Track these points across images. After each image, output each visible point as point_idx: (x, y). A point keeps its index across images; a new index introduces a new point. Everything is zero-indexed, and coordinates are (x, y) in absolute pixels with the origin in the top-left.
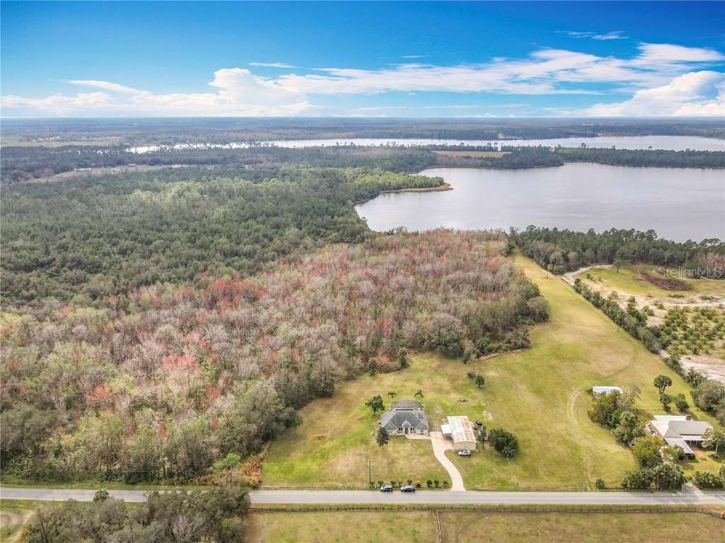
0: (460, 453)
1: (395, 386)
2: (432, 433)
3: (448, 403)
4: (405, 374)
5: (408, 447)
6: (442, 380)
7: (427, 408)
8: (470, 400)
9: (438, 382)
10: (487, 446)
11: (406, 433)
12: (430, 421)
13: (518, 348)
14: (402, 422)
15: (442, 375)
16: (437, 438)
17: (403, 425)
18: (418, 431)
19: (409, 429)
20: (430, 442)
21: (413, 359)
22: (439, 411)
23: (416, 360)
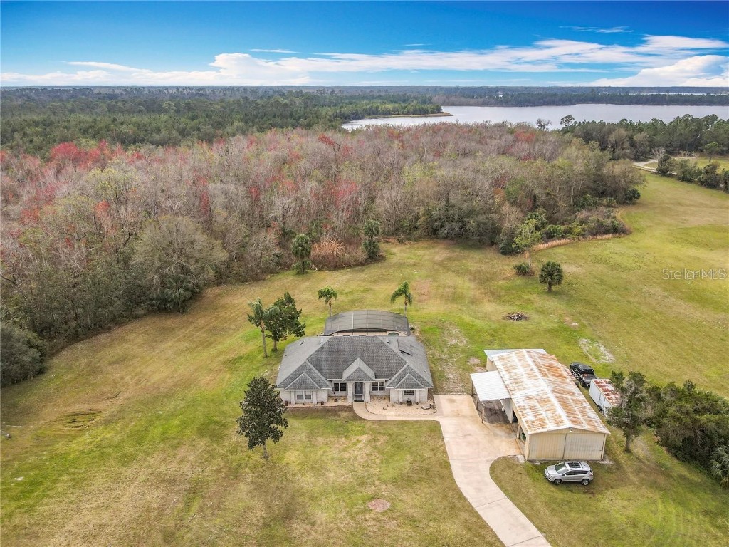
0: (552, 473)
1: (347, 290)
2: (441, 400)
3: (479, 323)
4: (375, 270)
5: (358, 448)
6: (458, 280)
7: (422, 332)
8: (535, 317)
9: (449, 282)
10: (643, 444)
11: (359, 397)
12: (433, 363)
13: (607, 232)
14: (347, 364)
15: (457, 273)
16: (457, 415)
17: (347, 374)
18: (397, 394)
19: (367, 388)
20: (435, 429)
21: (395, 250)
22: (457, 340)
23: (401, 251)
